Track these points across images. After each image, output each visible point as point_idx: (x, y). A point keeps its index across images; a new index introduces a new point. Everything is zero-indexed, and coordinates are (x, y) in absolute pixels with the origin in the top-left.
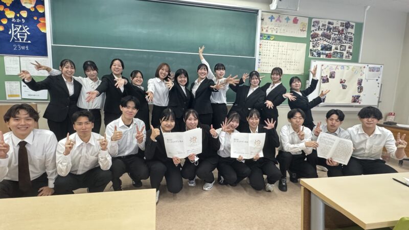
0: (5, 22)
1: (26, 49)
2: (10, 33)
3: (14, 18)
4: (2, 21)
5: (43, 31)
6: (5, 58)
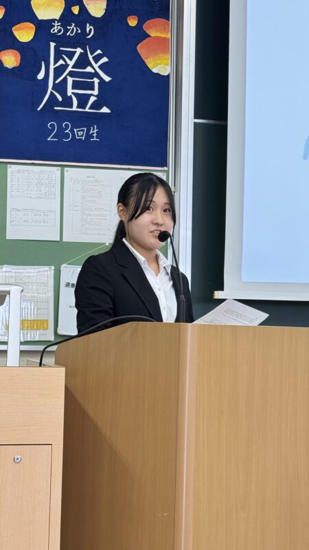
1: (89, 136)
2: (41, 76)
3: (59, 21)
4: (16, 30)
5: (155, 70)
6: (9, 170)
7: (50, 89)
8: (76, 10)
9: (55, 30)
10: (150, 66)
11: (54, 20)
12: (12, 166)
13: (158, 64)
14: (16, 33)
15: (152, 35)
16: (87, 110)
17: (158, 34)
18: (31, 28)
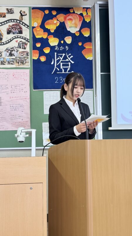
0: (47, 51)
2: (52, 63)
3: (57, 46)
4: (44, 50)
5: (88, 59)
6: (44, 93)
7: (55, 67)
8: (62, 42)
9: (56, 49)
10: (86, 57)
11: (56, 46)
12: (45, 91)
13: (89, 57)
14: (44, 51)
15: (87, 47)
16: (67, 73)
17: (88, 47)
18: (49, 49)
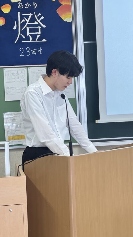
0: (6, 9)
1: (38, 53)
2: (15, 28)
3: (21, 2)
4: (2, 8)
5: (65, 20)
7: (19, 34)
9: (19, 6)
12: (5, 69)
13: (66, 17)
15: (63, 4)
16: (36, 41)
17: (66, 4)
18: (9, 7)
